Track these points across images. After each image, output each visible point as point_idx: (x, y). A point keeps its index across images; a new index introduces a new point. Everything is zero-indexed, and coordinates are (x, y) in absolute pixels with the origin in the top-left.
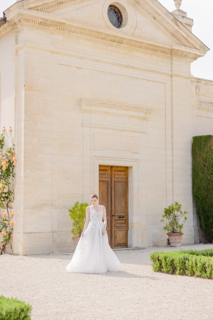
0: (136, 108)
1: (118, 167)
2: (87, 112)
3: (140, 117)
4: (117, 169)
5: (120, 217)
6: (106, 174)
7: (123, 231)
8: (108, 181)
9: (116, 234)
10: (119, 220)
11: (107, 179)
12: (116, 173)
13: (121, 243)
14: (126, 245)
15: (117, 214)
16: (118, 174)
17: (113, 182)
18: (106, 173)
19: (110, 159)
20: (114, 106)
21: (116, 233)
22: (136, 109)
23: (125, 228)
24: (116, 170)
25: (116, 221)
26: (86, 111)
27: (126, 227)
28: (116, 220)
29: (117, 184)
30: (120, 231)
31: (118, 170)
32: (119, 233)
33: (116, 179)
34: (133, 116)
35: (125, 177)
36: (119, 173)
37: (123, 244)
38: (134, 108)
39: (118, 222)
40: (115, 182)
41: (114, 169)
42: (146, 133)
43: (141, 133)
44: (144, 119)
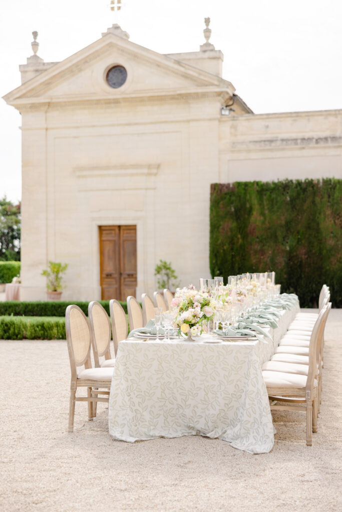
3: (143, 173)
5: (128, 275)
6: (112, 233)
8: (115, 240)
12: (125, 232)
15: (127, 272)
16: (127, 233)
17: (121, 241)
24: (124, 229)
25: (126, 279)
26: (81, 177)
28: (124, 278)
31: (126, 229)
32: (128, 291)
33: (125, 238)
36: (128, 231)
39: (128, 280)
40: (124, 241)
41: (122, 228)
42: (155, 189)
43: (146, 189)
44: (149, 174)
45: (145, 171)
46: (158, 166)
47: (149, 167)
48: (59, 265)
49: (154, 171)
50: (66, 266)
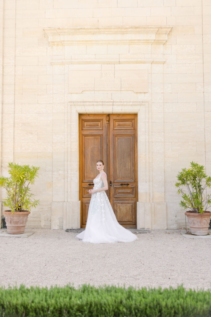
0: (136, 28)
1: (118, 115)
2: (58, 45)
3: (148, 40)
4: (117, 118)
5: (122, 185)
6: (98, 125)
7: (128, 203)
8: (102, 135)
9: (115, 208)
10: (122, 189)
11: (100, 133)
12: (117, 123)
13: (123, 220)
14: (134, 225)
15: (119, 180)
16: (119, 125)
17: (111, 136)
18: (100, 124)
19: (95, 104)
20: (98, 30)
21: (115, 206)
22: (138, 30)
23: (132, 200)
24: (115, 120)
25: (117, 190)
26: (55, 43)
27: (134, 199)
28: (116, 188)
29: (118, 139)
30: (122, 203)
31: (119, 120)
32: (121, 207)
33: (116, 131)
34: (135, 40)
35: (132, 128)
36: (121, 123)
37: (129, 223)
38: (132, 28)
39: (120, 191)
40: (115, 136)
41: (112, 118)
42: (164, 63)
43: (152, 63)
44: (157, 42)
45: (153, 37)
46: (170, 31)
47: (159, 30)
48: (26, 169)
49: (164, 37)
50: (35, 170)
